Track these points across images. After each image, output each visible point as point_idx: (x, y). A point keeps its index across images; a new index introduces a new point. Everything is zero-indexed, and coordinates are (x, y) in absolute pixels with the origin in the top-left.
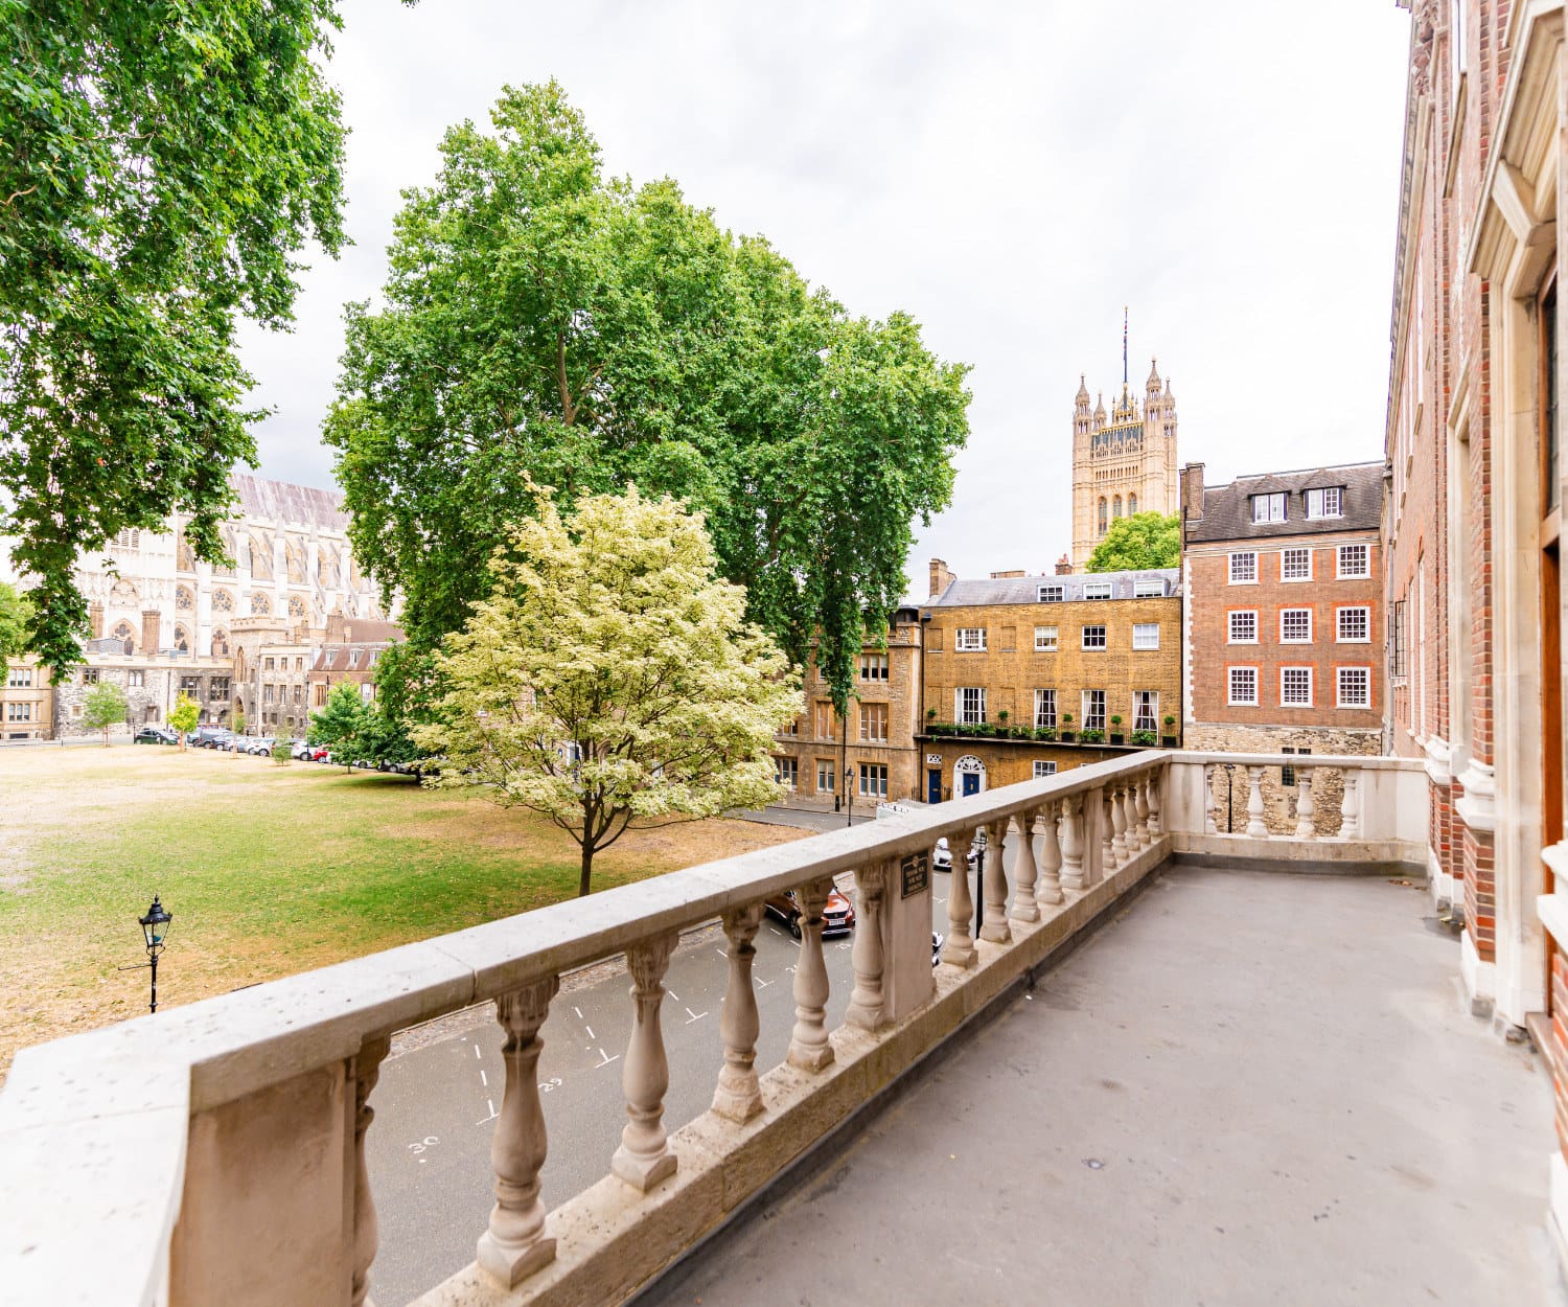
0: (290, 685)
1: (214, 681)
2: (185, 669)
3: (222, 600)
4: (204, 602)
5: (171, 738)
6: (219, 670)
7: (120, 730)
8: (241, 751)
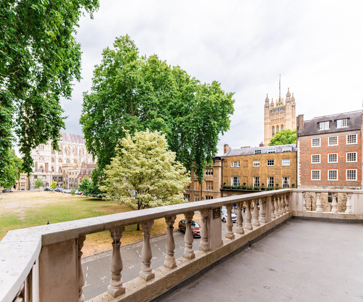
0: (74, 178)
1: (59, 178)
2: (54, 175)
3: (60, 160)
4: (57, 160)
5: (51, 190)
6: (60, 175)
7: (41, 188)
8: (65, 192)
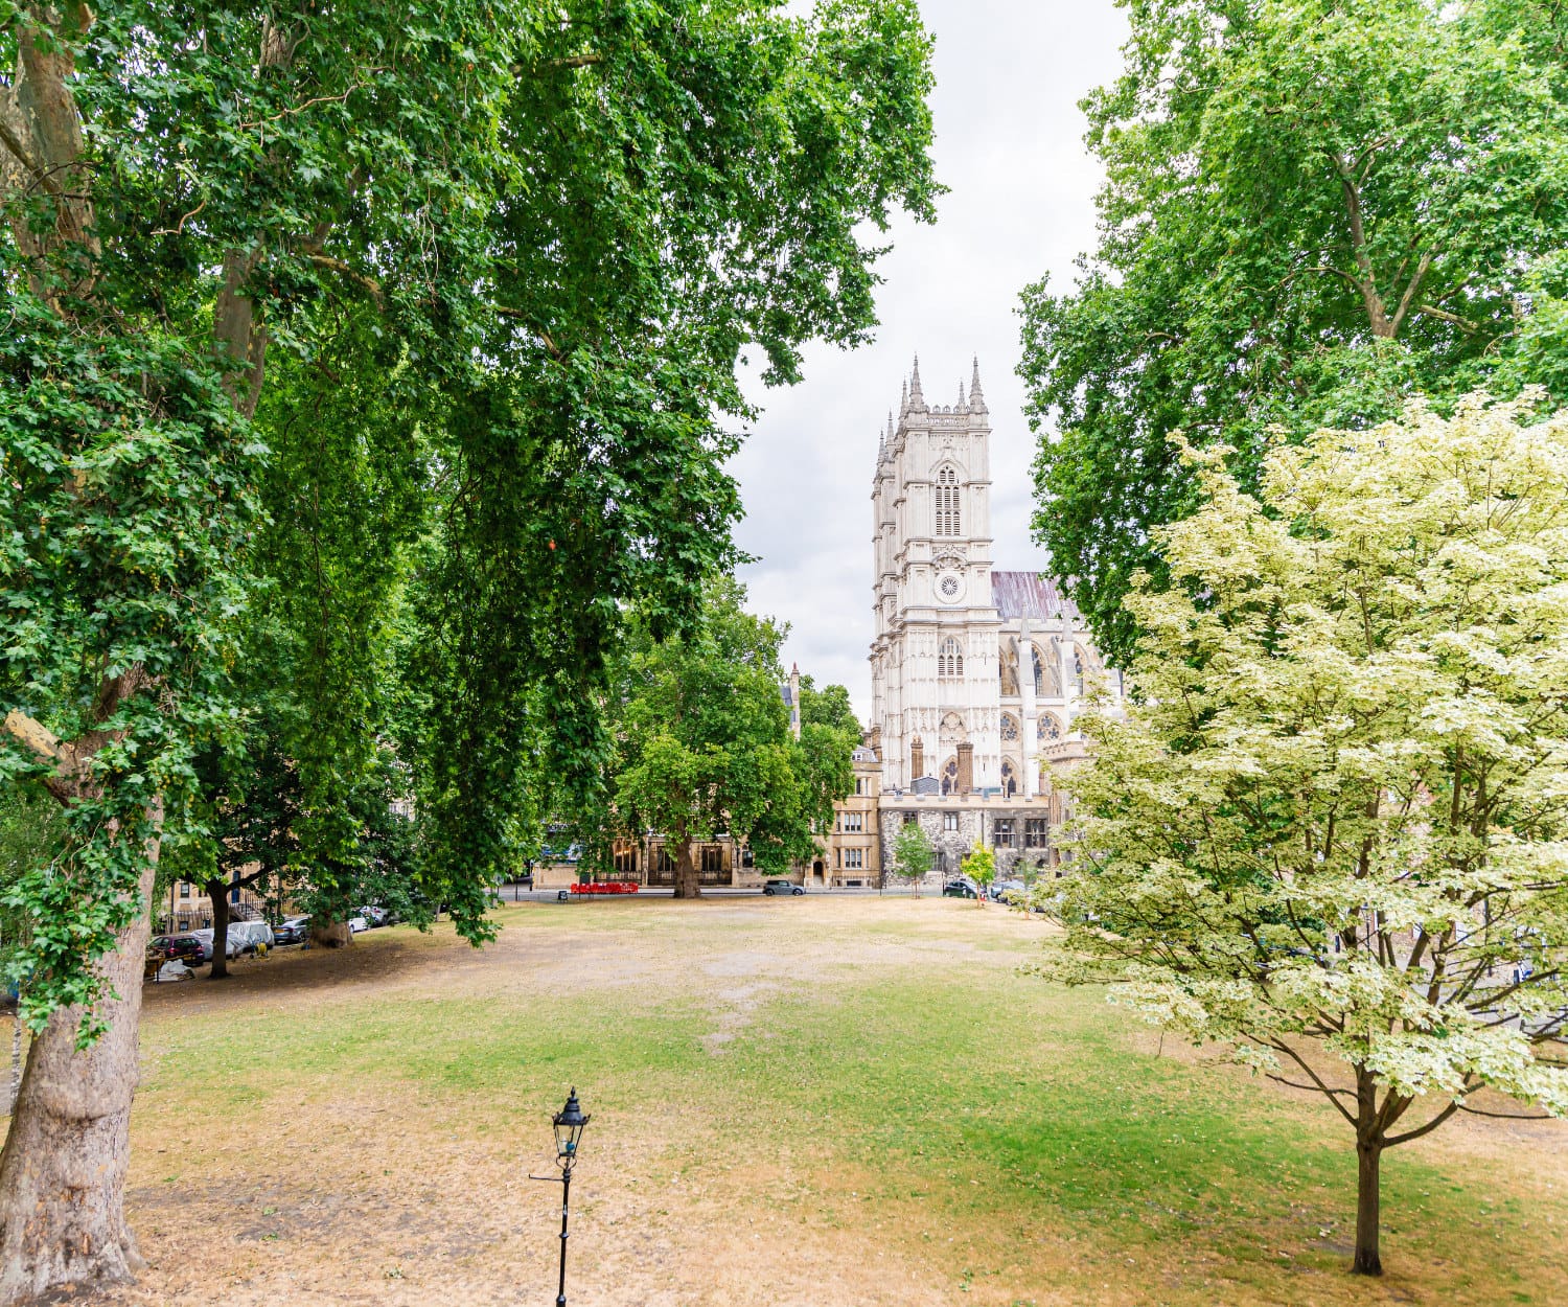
1: (1028, 823)
2: (998, 810)
4: (1030, 728)
6: (1033, 810)
7: (936, 879)
